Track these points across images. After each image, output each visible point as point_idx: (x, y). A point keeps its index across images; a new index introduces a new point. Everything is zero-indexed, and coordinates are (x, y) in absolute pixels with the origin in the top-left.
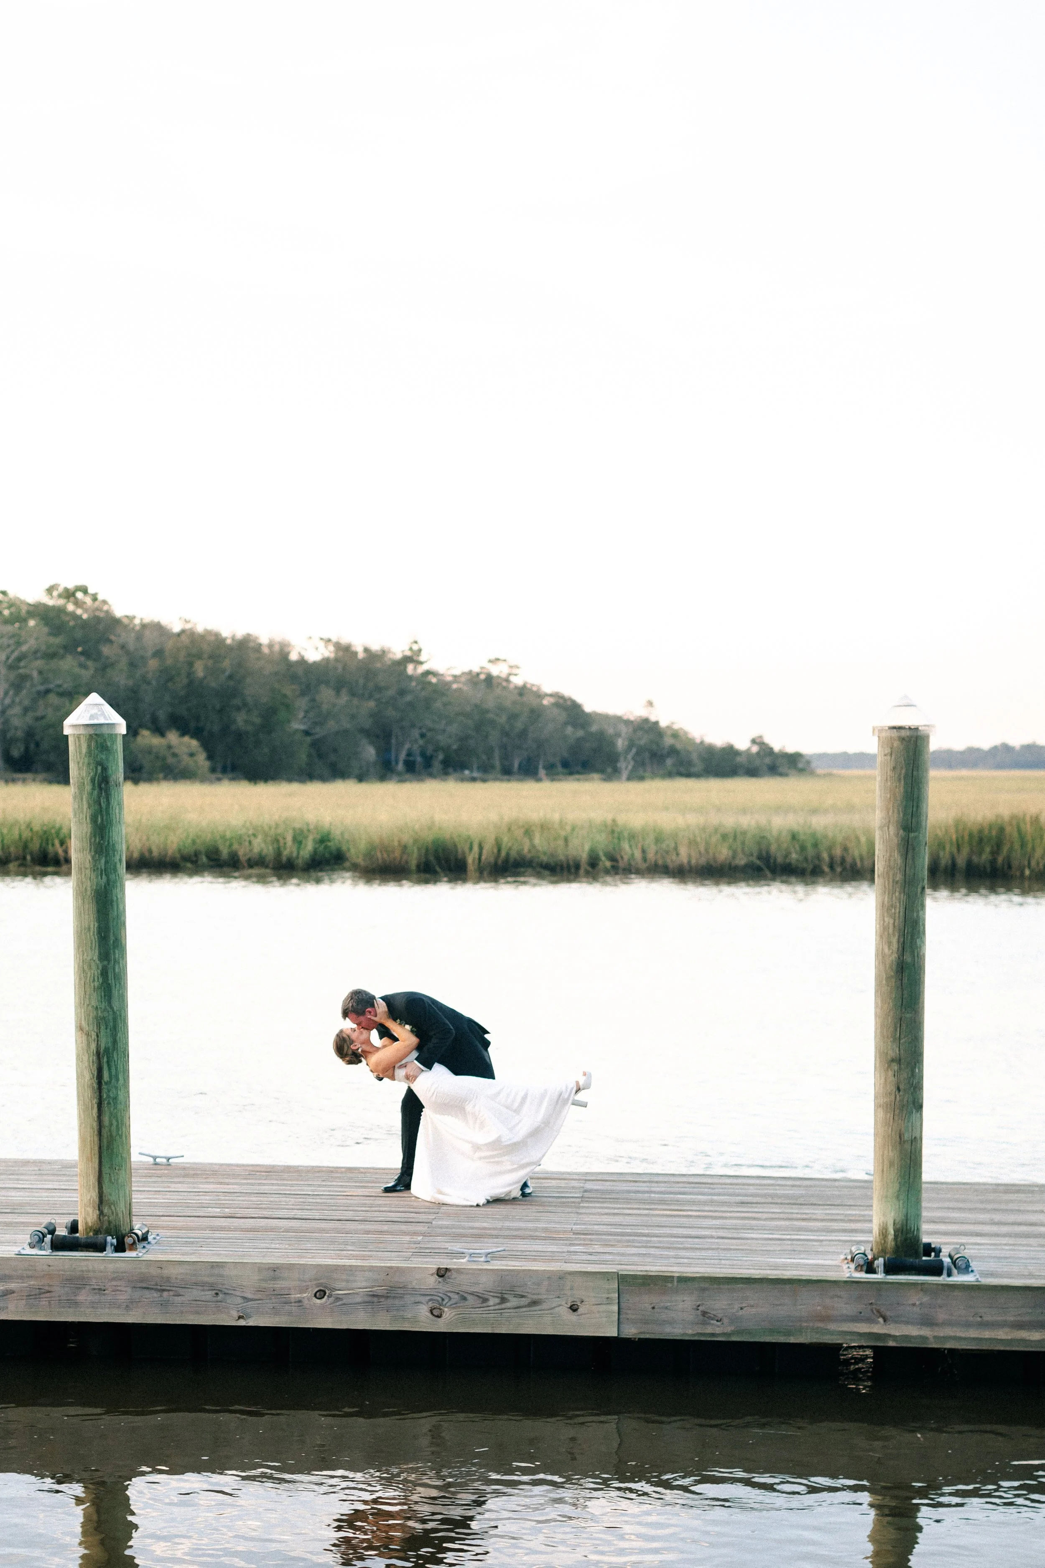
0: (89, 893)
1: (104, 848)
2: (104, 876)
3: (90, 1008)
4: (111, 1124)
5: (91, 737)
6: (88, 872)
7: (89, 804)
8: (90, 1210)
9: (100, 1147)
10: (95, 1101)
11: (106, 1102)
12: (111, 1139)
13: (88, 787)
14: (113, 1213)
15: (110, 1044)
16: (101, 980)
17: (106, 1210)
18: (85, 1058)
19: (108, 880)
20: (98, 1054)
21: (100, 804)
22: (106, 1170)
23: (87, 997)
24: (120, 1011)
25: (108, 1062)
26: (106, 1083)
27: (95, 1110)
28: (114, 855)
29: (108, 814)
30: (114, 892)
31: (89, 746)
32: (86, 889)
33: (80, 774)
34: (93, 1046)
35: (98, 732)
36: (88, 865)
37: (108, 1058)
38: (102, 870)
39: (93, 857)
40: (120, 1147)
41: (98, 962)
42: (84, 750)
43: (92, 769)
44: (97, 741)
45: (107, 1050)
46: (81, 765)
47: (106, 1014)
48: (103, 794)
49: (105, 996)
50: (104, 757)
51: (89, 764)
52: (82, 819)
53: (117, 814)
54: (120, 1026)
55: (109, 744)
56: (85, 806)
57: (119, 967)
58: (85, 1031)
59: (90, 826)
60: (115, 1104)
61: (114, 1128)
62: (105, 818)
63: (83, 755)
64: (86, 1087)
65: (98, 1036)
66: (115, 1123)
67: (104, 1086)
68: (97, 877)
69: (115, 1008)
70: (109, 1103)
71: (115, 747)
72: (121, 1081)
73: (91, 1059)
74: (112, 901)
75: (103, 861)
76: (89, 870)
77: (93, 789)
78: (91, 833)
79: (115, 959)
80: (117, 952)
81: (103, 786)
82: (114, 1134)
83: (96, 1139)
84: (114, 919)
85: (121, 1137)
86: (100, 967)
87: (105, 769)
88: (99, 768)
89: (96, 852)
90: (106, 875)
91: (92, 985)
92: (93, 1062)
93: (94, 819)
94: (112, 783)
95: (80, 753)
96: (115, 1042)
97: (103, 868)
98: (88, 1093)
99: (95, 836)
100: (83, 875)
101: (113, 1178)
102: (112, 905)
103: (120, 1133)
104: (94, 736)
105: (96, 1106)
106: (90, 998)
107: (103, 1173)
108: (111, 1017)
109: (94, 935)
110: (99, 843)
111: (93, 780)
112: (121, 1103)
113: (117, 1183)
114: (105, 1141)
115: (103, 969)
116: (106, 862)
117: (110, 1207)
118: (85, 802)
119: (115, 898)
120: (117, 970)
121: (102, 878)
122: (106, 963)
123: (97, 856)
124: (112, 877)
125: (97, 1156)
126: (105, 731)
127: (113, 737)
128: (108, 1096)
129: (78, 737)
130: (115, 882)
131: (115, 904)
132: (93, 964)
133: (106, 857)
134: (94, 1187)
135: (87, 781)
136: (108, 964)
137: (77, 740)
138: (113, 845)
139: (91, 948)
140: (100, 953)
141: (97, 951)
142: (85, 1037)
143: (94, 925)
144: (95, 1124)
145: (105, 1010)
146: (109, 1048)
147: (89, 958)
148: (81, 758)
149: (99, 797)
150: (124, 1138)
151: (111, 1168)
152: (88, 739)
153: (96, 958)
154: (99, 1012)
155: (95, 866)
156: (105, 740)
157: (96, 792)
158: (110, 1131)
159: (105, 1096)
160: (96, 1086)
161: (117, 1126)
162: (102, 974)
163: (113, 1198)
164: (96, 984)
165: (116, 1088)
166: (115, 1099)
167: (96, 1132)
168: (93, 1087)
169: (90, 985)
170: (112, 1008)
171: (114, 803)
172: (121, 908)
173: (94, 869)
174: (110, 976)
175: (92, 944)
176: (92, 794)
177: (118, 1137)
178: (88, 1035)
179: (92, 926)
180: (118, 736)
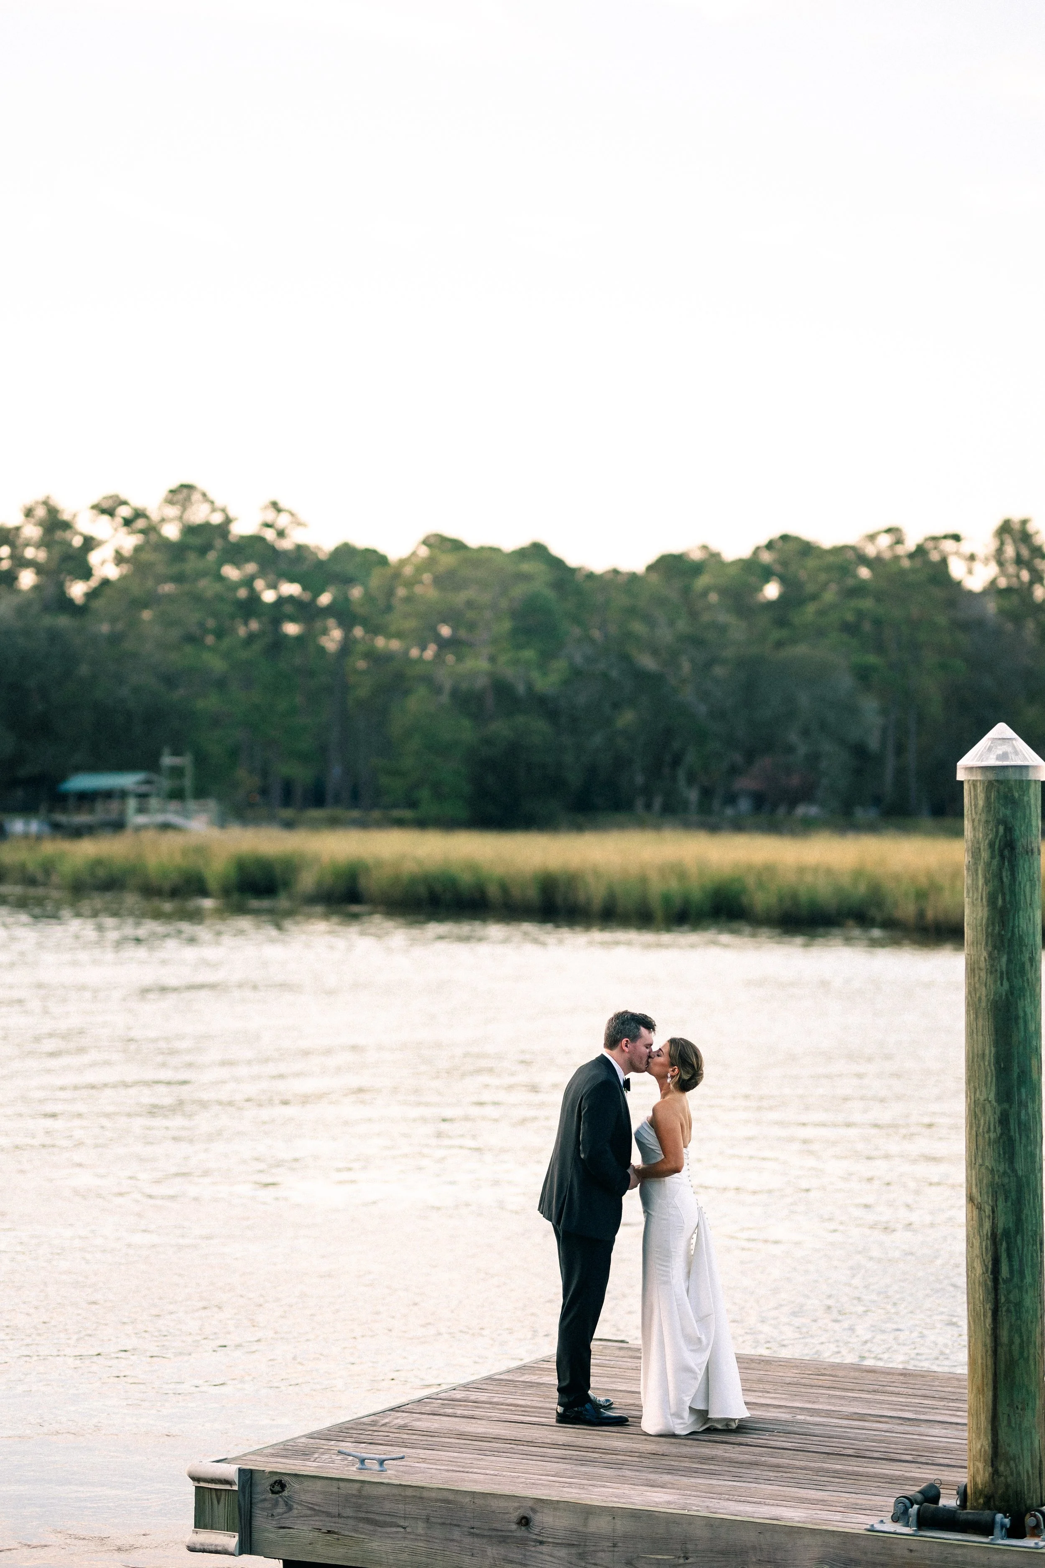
0: (983, 1004)
1: (1006, 941)
2: (1005, 981)
3: (983, 1170)
4: (1011, 1342)
5: (990, 786)
6: (983, 974)
7: (985, 877)
8: (980, 1465)
9: (995, 1375)
10: (988, 1306)
11: (1004, 1309)
12: (1012, 1364)
13: (985, 855)
14: (1012, 1474)
15: (1011, 1225)
16: (999, 1130)
17: (1002, 1468)
18: (977, 1244)
19: (1012, 987)
20: (994, 1237)
21: (1001, 879)
22: (1003, 1408)
23: (980, 1153)
24: (1027, 1177)
25: (1008, 1250)
26: (1005, 1282)
27: (989, 1320)
28: (1021, 952)
29: (1013, 893)
30: (1021, 1004)
31: (988, 798)
32: (980, 999)
33: (974, 836)
34: (987, 1225)
35: (1001, 778)
36: (983, 965)
37: (1008, 1244)
38: (1002, 973)
39: (990, 955)
40: (1025, 1376)
41: (994, 1102)
42: (981, 803)
43: (992, 830)
44: (998, 792)
45: (1006, 1233)
46: (976, 823)
47: (1006, 1180)
48: (1006, 864)
49: (1004, 1153)
50: (1008, 812)
51: (987, 822)
52: (977, 899)
53: (1028, 894)
54: (1027, 1197)
55: (1016, 795)
56: (981, 882)
57: (1027, 1114)
58: (976, 1202)
59: (986, 909)
60: (1018, 1312)
61: (1016, 1348)
62: (1008, 898)
63: (979, 811)
64: (977, 1284)
65: (993, 1212)
66: (1017, 1341)
67: (1002, 1286)
68: (995, 981)
69: (1020, 1173)
70: (1008, 1311)
71: (1026, 799)
72: (1028, 1280)
73: (984, 1244)
74: (1017, 1018)
75: (1004, 959)
76: (984, 971)
77: (992, 857)
78: (988, 919)
79: (1020, 1103)
80: (1023, 1090)
81: (1006, 853)
82: (1016, 1354)
83: (990, 1362)
84: (1019, 1043)
85: (1027, 1360)
86: (998, 1112)
87: (1009, 830)
88: (1001, 829)
89: (995, 947)
90: (1008, 979)
91: (986, 1136)
92: (986, 1249)
93: (992, 901)
94: (1019, 849)
95: (976, 806)
96: (1019, 1222)
97: (1004, 970)
98: (980, 1294)
99: (993, 924)
100: (977, 978)
101: (1013, 1421)
102: (1017, 1023)
103: (1025, 1355)
104: (995, 784)
105: (989, 1314)
106: (983, 1157)
107: (1000, 1415)
108: (1013, 1185)
109: (989, 1064)
110: (999, 933)
111: (991, 845)
112: (1027, 1311)
113: (1020, 1429)
114: (1002, 1366)
115: (1002, 1114)
116: (1009, 961)
117: (1008, 1464)
118: (980, 876)
119: (1021, 1014)
120: (1023, 1117)
121: (1002, 985)
122: (1006, 1106)
123: (996, 952)
124: (1018, 982)
125: (991, 1386)
126: (1013, 776)
127: (1024, 785)
128: (1008, 1301)
129: (974, 783)
130: (1022, 989)
131: (1021, 1021)
132: (988, 1106)
133: (1009, 954)
134: (985, 1433)
135: (984, 845)
136: (1011, 1107)
137: (972, 788)
138: (1021, 937)
139: (986, 1084)
140: (998, 1094)
141: (994, 1088)
142: (976, 1212)
143: (990, 1051)
144: (989, 1340)
145: (1005, 1173)
146: (1009, 1228)
147: (982, 1099)
148: (976, 813)
149: (1000, 868)
150: (1032, 1362)
151: (1011, 1405)
152: (987, 787)
153: (992, 1097)
154: (996, 1177)
155: (992, 966)
156: (1010, 789)
157: (995, 862)
158: (1010, 1351)
159: (1003, 1300)
160: (990, 1283)
161: (1021, 1347)
162: (1001, 1122)
163: (1013, 1450)
164: (993, 1135)
165: (1020, 1288)
166: (1019, 1305)
167: (990, 1352)
168: (986, 1285)
169: (984, 1137)
170: (1014, 1170)
171: (1022, 877)
172: (1032, 1027)
173: (992, 970)
174: (1012, 1127)
175: (986, 1077)
176: (988, 865)
177: (1021, 1362)
178: (980, 1208)
179: (987, 1052)
180: (1033, 785)
